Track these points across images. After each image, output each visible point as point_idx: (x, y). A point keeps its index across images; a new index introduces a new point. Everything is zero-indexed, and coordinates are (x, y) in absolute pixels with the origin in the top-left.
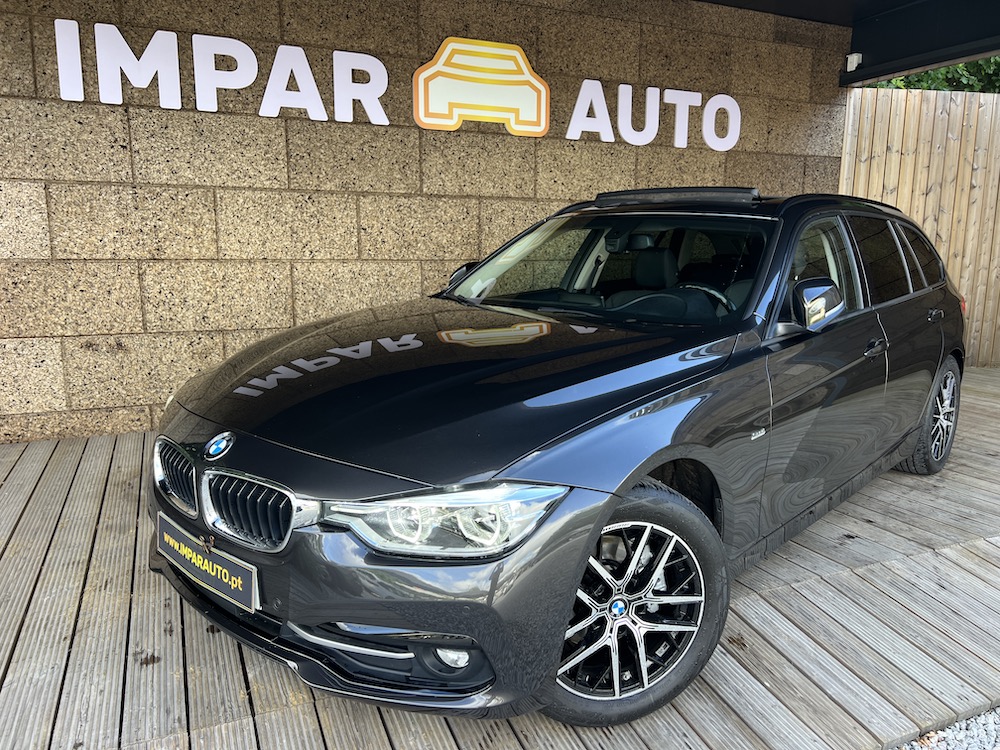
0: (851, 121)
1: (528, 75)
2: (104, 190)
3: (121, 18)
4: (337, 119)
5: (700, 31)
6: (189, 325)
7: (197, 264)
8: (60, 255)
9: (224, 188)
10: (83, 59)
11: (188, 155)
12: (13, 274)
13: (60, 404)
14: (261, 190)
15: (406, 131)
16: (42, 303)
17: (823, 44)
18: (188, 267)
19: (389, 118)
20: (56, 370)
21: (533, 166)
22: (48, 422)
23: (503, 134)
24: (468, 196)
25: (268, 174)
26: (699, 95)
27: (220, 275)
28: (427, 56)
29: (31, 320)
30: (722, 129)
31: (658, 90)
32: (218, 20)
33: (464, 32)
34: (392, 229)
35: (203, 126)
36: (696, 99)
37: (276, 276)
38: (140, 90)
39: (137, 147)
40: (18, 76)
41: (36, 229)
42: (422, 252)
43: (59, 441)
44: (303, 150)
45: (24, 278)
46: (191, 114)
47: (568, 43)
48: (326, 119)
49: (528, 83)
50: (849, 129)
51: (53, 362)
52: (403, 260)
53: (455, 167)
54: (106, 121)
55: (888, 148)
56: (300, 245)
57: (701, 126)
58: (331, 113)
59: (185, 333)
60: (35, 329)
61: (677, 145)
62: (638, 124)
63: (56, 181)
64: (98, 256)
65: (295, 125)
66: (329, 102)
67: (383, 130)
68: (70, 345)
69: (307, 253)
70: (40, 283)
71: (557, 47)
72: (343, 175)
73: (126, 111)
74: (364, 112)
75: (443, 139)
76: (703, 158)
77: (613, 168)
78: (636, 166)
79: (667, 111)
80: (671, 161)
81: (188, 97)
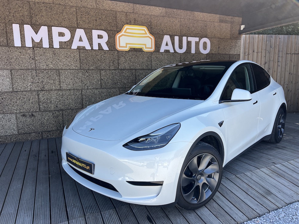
0: (242, 44)
1: (148, 34)
2: (27, 71)
3: (31, 23)
4: (94, 49)
5: (198, 20)
6: (52, 108)
7: (54, 91)
8: (15, 90)
9: (62, 69)
10: (21, 35)
11: (51, 60)
12: (2, 96)
13: (16, 132)
14: (72, 69)
15: (114, 51)
16: (10, 104)
17: (233, 22)
18: (52, 92)
19: (109, 48)
20: (14, 123)
21: (151, 60)
22: (12, 138)
23: (142, 51)
24: (132, 69)
25: (75, 65)
26: (198, 38)
27: (61, 94)
28: (119, 30)
29: (7, 109)
30: (205, 47)
31: (186, 37)
32: (59, 22)
33: (130, 23)
34: (111, 79)
35: (56, 52)
36: (197, 39)
37: (77, 94)
38: (37, 43)
39: (37, 59)
40: (2, 40)
41: (8, 83)
42: (119, 85)
43: (15, 143)
44: (84, 58)
45: (5, 97)
46: (52, 49)
47: (160, 25)
48: (91, 49)
49: (148, 37)
50: (242, 46)
51: (13, 120)
52: (114, 88)
53: (128, 61)
54: (27, 52)
55: (253, 51)
56: (84, 85)
57: (199, 47)
58: (92, 47)
59: (51, 111)
60: (8, 111)
61: (192, 53)
62: (181, 47)
63: (14, 69)
64: (26, 90)
65: (82, 51)
66: (91, 44)
67: (107, 52)
68: (18, 116)
69: (86, 87)
70: (9, 98)
71: (156, 26)
72: (96, 64)
73: (33, 49)
74: (101, 46)
75: (125, 53)
76: (200, 56)
77: (174, 60)
78: (180, 59)
79: (189, 43)
80: (191, 57)
81: (51, 44)
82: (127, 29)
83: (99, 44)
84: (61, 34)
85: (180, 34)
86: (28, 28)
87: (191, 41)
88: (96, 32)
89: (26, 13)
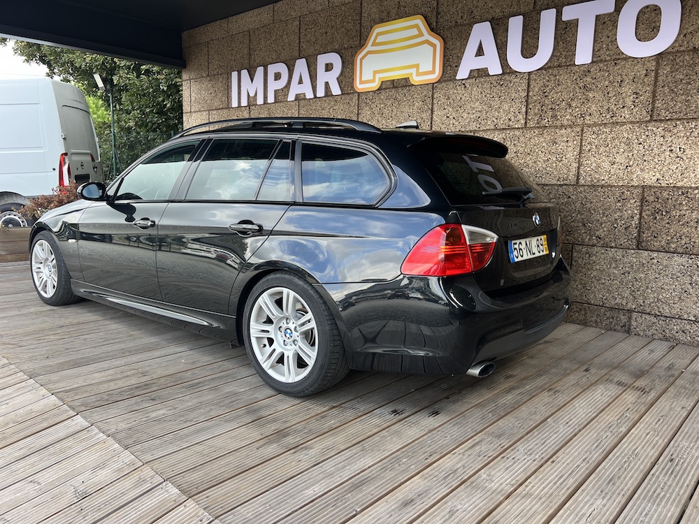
1: (427, 36)
4: (318, 96)
15: (351, 96)
19: (341, 89)
23: (409, 86)
33: (386, 19)
38: (252, 98)
46: (267, 105)
48: (313, 97)
49: (427, 42)
58: (315, 93)
61: (578, 63)
62: (529, 50)
65: (302, 103)
66: (314, 86)
67: (338, 98)
73: (249, 108)
74: (330, 88)
75: (371, 97)
76: (619, 69)
77: (503, 98)
78: (528, 92)
79: (568, 29)
80: (573, 81)
81: (265, 97)
82: (379, 34)
83: (327, 84)
84: (278, 76)
85: (531, 7)
86: (245, 73)
87: (577, 20)
88: (322, 60)
89: (246, 51)
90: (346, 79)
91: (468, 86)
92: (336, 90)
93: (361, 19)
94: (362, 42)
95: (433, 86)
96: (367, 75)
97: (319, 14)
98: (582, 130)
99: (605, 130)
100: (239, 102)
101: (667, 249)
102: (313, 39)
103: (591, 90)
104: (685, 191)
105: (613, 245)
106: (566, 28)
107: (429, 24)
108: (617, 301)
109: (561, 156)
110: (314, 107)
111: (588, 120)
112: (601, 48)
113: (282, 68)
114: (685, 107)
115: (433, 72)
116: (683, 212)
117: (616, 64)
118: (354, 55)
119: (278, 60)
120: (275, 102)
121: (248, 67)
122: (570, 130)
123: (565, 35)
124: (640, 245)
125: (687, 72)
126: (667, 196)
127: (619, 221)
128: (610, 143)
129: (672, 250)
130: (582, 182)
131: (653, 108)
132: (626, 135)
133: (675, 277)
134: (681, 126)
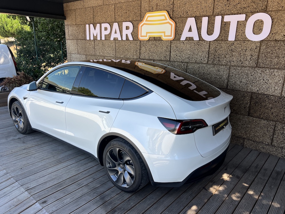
1: (169, 20)
2: (92, 56)
9: (106, 56)
11: (101, 49)
14: (111, 57)
15: (137, 41)
21: (170, 50)
23: (161, 40)
24: (151, 60)
25: (112, 53)
33: (152, 10)
39: (95, 48)
44: (118, 47)
46: (102, 41)
49: (169, 22)
54: (92, 43)
62: (210, 32)
65: (117, 41)
67: (132, 42)
71: (180, 8)
72: (124, 53)
73: (94, 41)
75: (145, 43)
76: (245, 44)
77: (199, 50)
78: (209, 49)
79: (226, 25)
80: (227, 47)
81: (101, 37)
82: (148, 17)
83: (127, 35)
84: (106, 29)
85: (212, 14)
86: (92, 25)
87: (230, 22)
88: (125, 24)
89: (92, 16)
90: (135, 34)
91: (185, 43)
92: (131, 38)
93: (141, 9)
94: (141, 19)
95: (171, 42)
96: (144, 34)
97: (123, 4)
98: (230, 67)
99: (239, 68)
100: (90, 38)
101: (259, 117)
102: (121, 15)
103: (234, 51)
104: (268, 96)
105: (239, 113)
106: (225, 24)
107: (169, 15)
108: (240, 134)
109: (221, 76)
110: (122, 44)
111: (233, 64)
112: (239, 35)
113: (107, 25)
114: (270, 63)
115: (171, 36)
116: (266, 104)
117: (244, 42)
118: (138, 24)
119: (106, 22)
120: (105, 40)
121: (93, 23)
122: (225, 67)
123: (225, 27)
124: (249, 114)
125: (272, 49)
126: (261, 97)
127: (242, 105)
128: (240, 74)
129: (261, 118)
130: (229, 88)
131: (258, 62)
132: (246, 71)
133: (262, 128)
134: (268, 71)
